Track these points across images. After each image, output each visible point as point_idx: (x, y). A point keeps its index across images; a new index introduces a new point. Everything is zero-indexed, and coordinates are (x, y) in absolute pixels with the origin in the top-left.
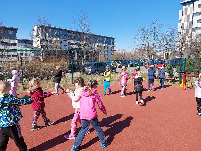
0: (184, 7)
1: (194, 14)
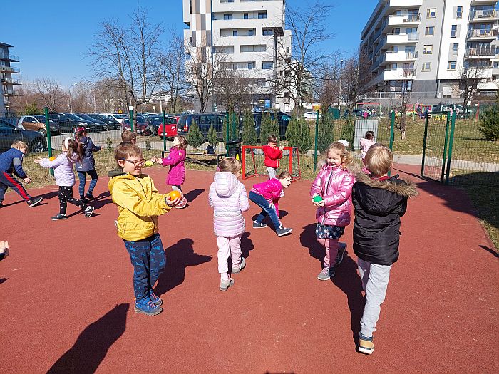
1: (213, 14)
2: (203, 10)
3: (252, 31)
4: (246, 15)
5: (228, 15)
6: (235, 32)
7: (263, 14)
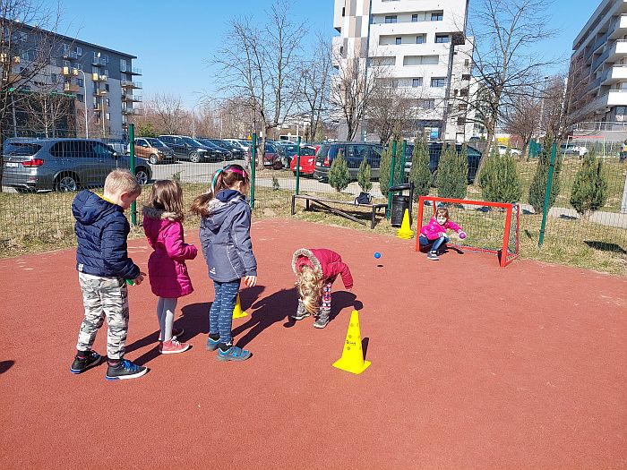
1: (372, 16)
2: (359, 12)
3: (421, 38)
4: (415, 16)
5: (391, 17)
6: (399, 39)
7: (437, 14)
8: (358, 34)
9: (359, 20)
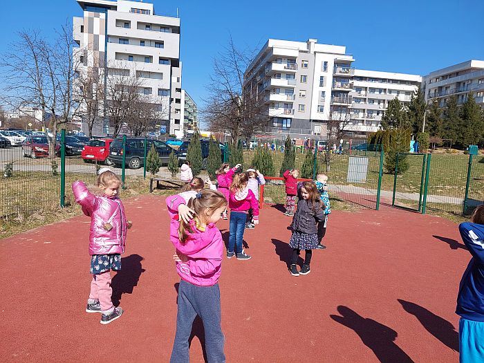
0: (86, 13)
1: (107, 37)
2: (97, 30)
3: (148, 59)
4: (142, 42)
5: (124, 40)
6: (131, 57)
7: (160, 44)
8: (96, 48)
9: (97, 37)
